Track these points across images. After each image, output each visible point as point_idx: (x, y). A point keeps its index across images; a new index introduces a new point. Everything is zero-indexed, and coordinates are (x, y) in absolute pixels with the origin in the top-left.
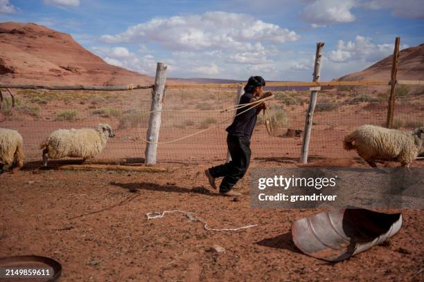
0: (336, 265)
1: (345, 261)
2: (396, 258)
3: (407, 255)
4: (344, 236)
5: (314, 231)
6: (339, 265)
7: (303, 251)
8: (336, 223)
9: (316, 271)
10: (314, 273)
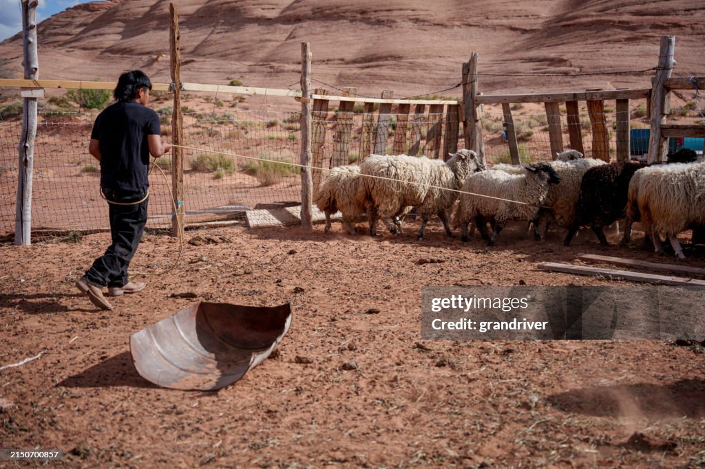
0: (219, 393)
1: (230, 388)
2: (297, 372)
3: (309, 365)
4: (205, 353)
5: (162, 352)
6: (222, 392)
7: (156, 383)
8: (187, 334)
9: (196, 407)
10: (195, 410)
